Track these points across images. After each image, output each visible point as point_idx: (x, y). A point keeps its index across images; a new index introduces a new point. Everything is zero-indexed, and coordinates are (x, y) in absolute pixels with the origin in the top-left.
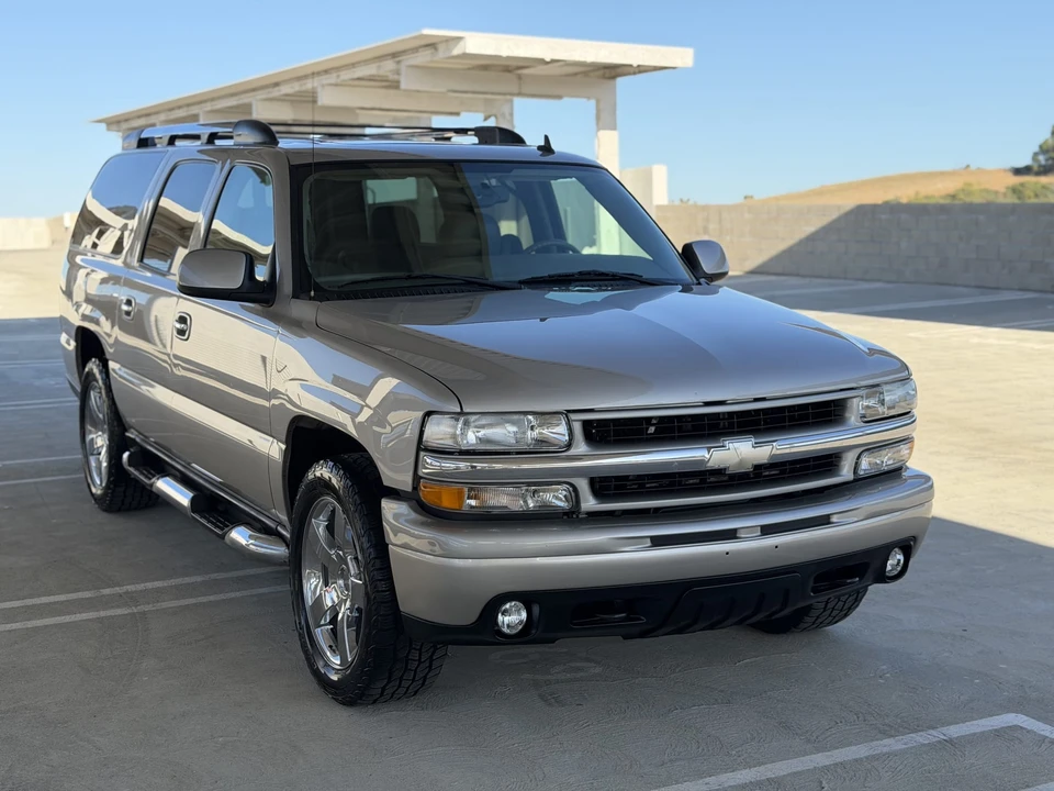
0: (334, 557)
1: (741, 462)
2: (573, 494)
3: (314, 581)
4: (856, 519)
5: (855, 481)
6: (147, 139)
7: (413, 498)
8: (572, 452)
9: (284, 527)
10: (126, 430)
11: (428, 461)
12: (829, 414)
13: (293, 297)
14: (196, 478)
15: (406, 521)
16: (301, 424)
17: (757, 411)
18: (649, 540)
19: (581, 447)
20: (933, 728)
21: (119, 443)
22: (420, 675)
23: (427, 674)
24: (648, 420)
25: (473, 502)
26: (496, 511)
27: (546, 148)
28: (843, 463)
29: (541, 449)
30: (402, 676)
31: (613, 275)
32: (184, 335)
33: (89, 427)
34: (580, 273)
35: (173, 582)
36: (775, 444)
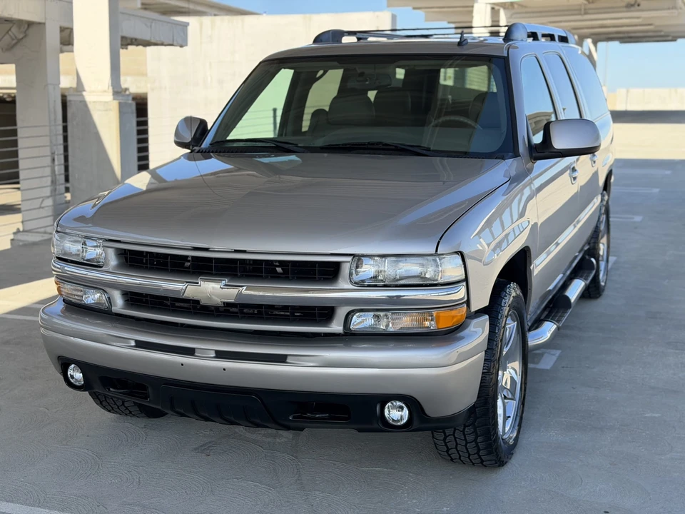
2: (107, 300)
5: (348, 334)
8: (104, 268)
18: (133, 341)
19: (109, 266)
28: (335, 315)
36: (241, 289)
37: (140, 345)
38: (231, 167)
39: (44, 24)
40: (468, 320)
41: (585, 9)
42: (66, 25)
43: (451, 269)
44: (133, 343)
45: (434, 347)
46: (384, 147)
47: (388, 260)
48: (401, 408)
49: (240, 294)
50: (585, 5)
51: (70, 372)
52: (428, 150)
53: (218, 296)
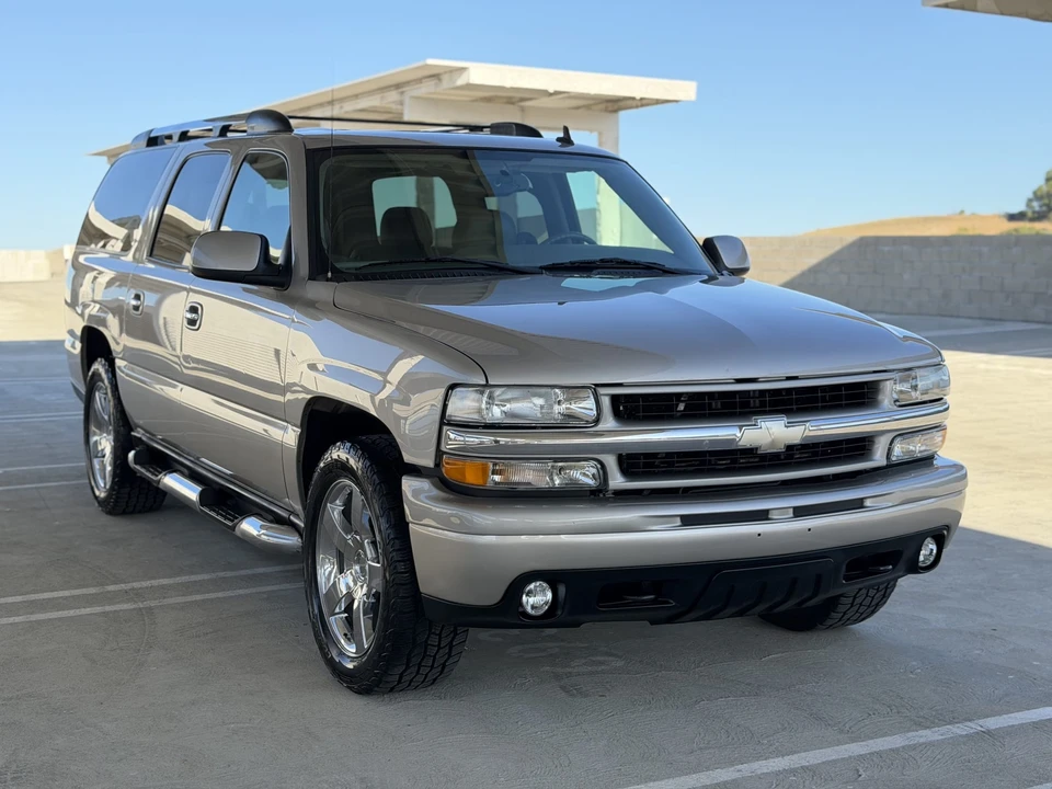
0: (350, 542)
1: (773, 443)
2: (601, 472)
3: (328, 567)
4: (891, 504)
5: (888, 466)
6: (156, 138)
7: (435, 475)
8: (601, 427)
9: (297, 516)
10: (132, 430)
11: (452, 436)
12: (862, 396)
13: (309, 279)
14: (204, 472)
15: (427, 498)
16: (317, 407)
17: (789, 391)
18: (679, 519)
19: (609, 422)
20: (970, 721)
21: (124, 442)
22: (440, 661)
23: (446, 661)
24: (678, 395)
25: (497, 478)
26: (521, 488)
27: (566, 140)
28: (876, 446)
29: (569, 424)
30: (420, 664)
31: (636, 263)
32: (195, 325)
33: (93, 428)
34: (602, 261)
35: (179, 580)
36: (808, 424)
37: (688, 521)
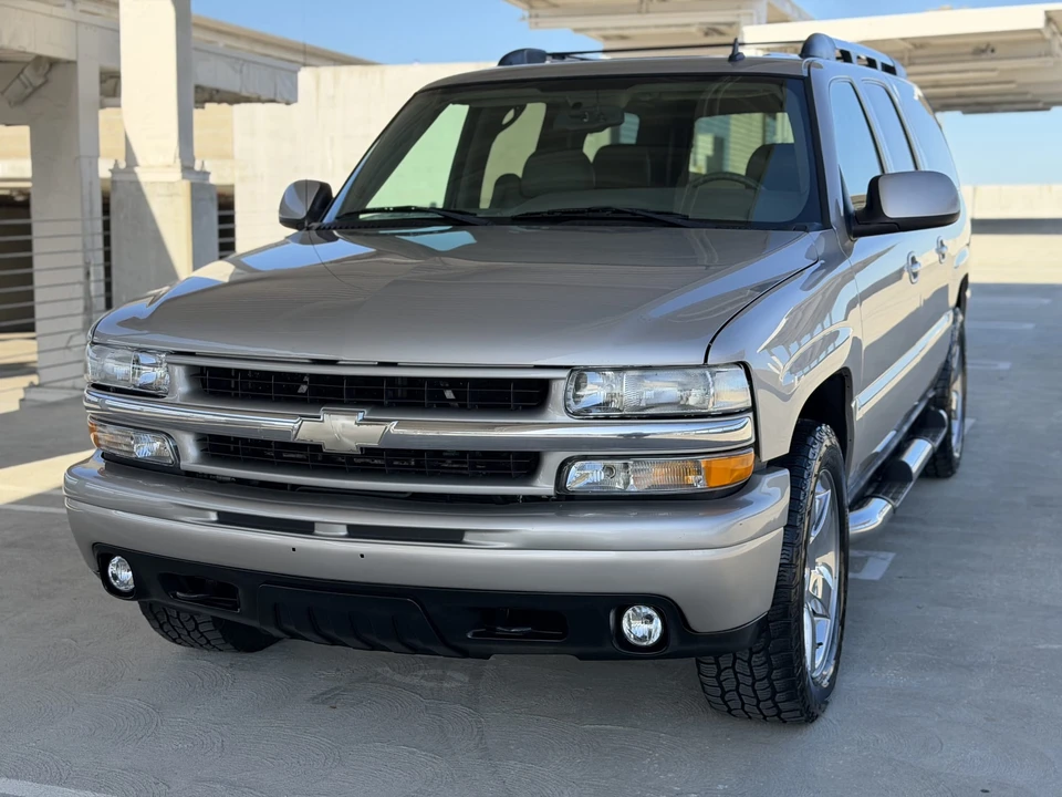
5: (556, 497)
8: (169, 398)
18: (215, 514)
36: (388, 425)
37: (226, 519)
38: (373, 250)
39: (75, 63)
40: (758, 476)
41: (910, 58)
42: (109, 65)
43: (730, 391)
44: (214, 517)
45: (703, 516)
46: (615, 216)
47: (626, 376)
48: (649, 619)
49: (386, 436)
50: (910, 50)
51: (111, 569)
52: (686, 218)
53: (350, 437)
